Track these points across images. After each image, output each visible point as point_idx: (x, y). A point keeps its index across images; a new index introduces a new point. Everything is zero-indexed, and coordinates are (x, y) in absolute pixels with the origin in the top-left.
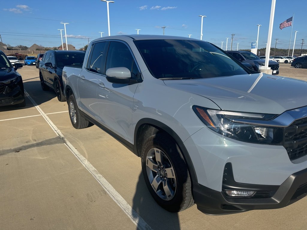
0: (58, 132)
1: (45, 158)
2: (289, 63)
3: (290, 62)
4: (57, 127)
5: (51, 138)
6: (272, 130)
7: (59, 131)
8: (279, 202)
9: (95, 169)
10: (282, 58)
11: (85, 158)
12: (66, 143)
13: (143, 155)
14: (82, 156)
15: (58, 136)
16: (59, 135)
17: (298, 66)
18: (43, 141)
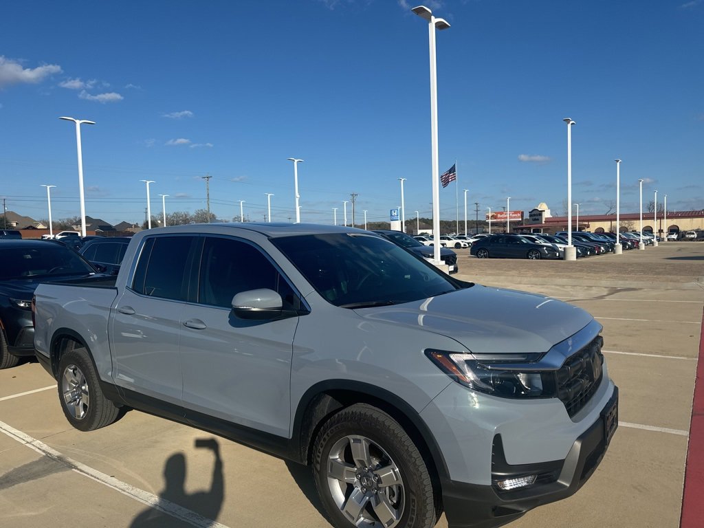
0: (40, 447)
1: (45, 510)
2: (463, 248)
3: (465, 245)
4: (27, 434)
5: (27, 462)
6: (539, 376)
7: (38, 442)
8: (568, 485)
9: (190, 511)
10: (449, 239)
11: (149, 494)
12: (76, 468)
13: (320, 455)
14: (139, 490)
15: (44, 454)
16: (44, 451)
17: (482, 254)
18: (9, 473)
